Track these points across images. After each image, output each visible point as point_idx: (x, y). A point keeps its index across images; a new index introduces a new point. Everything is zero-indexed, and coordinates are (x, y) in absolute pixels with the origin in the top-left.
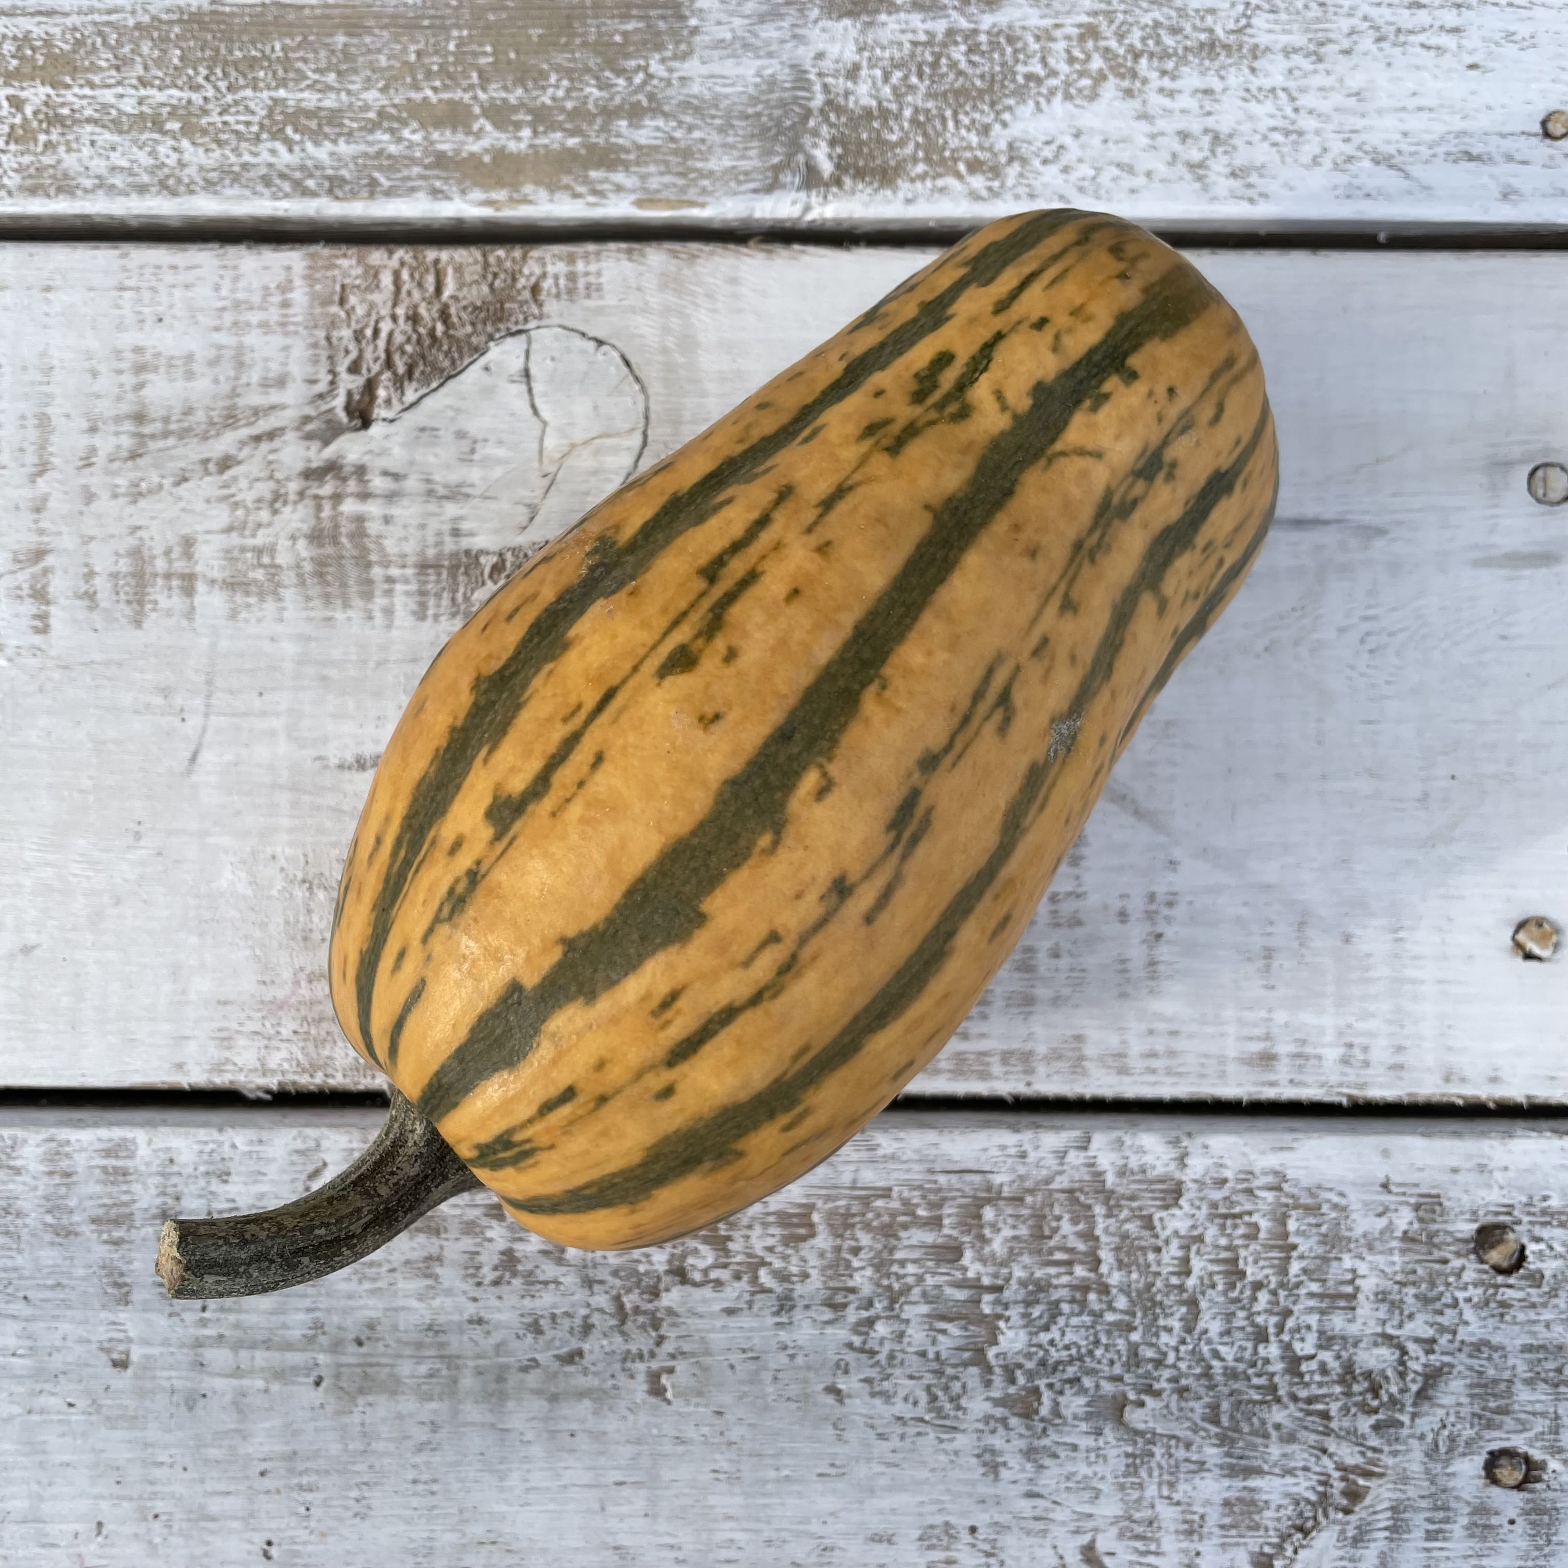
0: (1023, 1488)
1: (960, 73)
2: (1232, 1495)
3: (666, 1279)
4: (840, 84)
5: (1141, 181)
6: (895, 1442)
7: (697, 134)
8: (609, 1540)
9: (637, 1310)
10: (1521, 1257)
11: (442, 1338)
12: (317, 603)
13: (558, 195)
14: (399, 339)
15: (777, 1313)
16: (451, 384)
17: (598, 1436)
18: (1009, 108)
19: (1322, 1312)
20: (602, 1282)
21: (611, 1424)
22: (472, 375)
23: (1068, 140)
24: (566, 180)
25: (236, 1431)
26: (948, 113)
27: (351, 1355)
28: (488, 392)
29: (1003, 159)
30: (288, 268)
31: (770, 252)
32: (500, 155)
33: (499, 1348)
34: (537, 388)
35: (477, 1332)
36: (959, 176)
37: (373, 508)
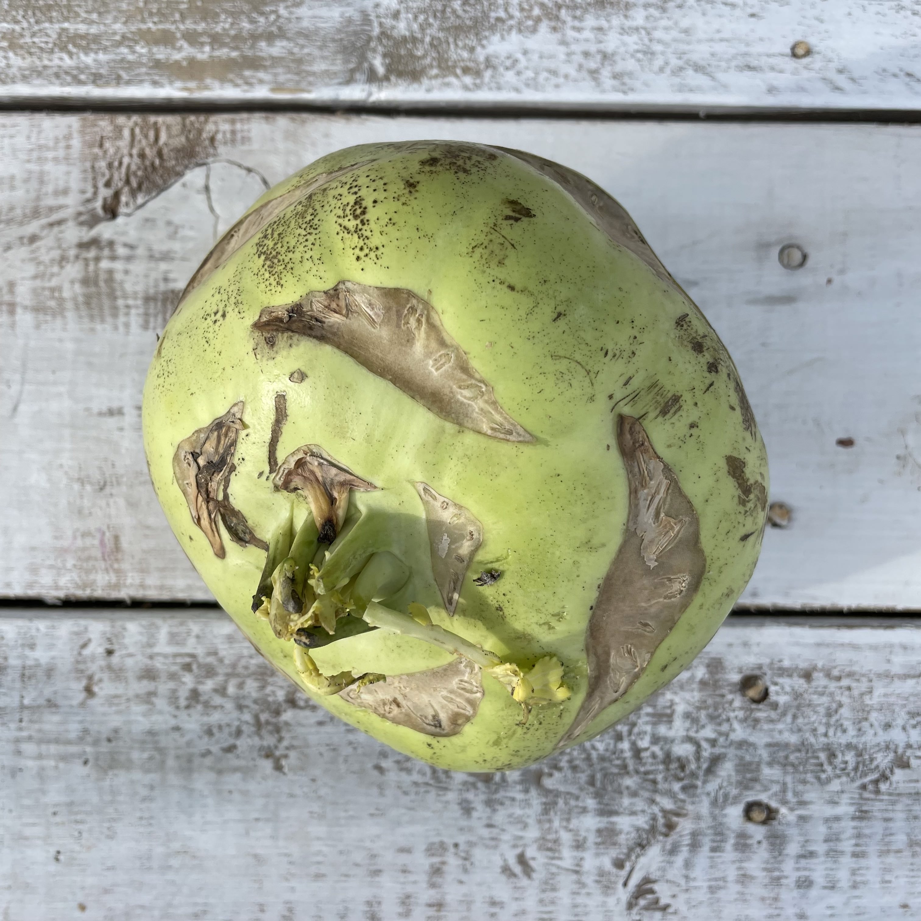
0: (485, 822)
1: (458, 17)
2: (602, 825)
3: (284, 706)
4: (389, 22)
5: (561, 80)
6: (413, 797)
7: (306, 51)
8: (251, 851)
9: (268, 723)
10: (766, 694)
11: (156, 738)
12: (86, 320)
13: (226, 85)
14: (133, 167)
16: (164, 195)
18: (486, 37)
19: (655, 724)
20: (247, 707)
21: (252, 786)
22: (176, 189)
23: (519, 56)
24: (231, 76)
25: (40, 789)
26: (451, 40)
27: (105, 748)
28: (185, 199)
29: (482, 67)
30: (70, 127)
31: (348, 119)
32: (192, 61)
33: (189, 744)
34: (214, 196)
35: (176, 735)
36: (457, 76)
37: (118, 266)
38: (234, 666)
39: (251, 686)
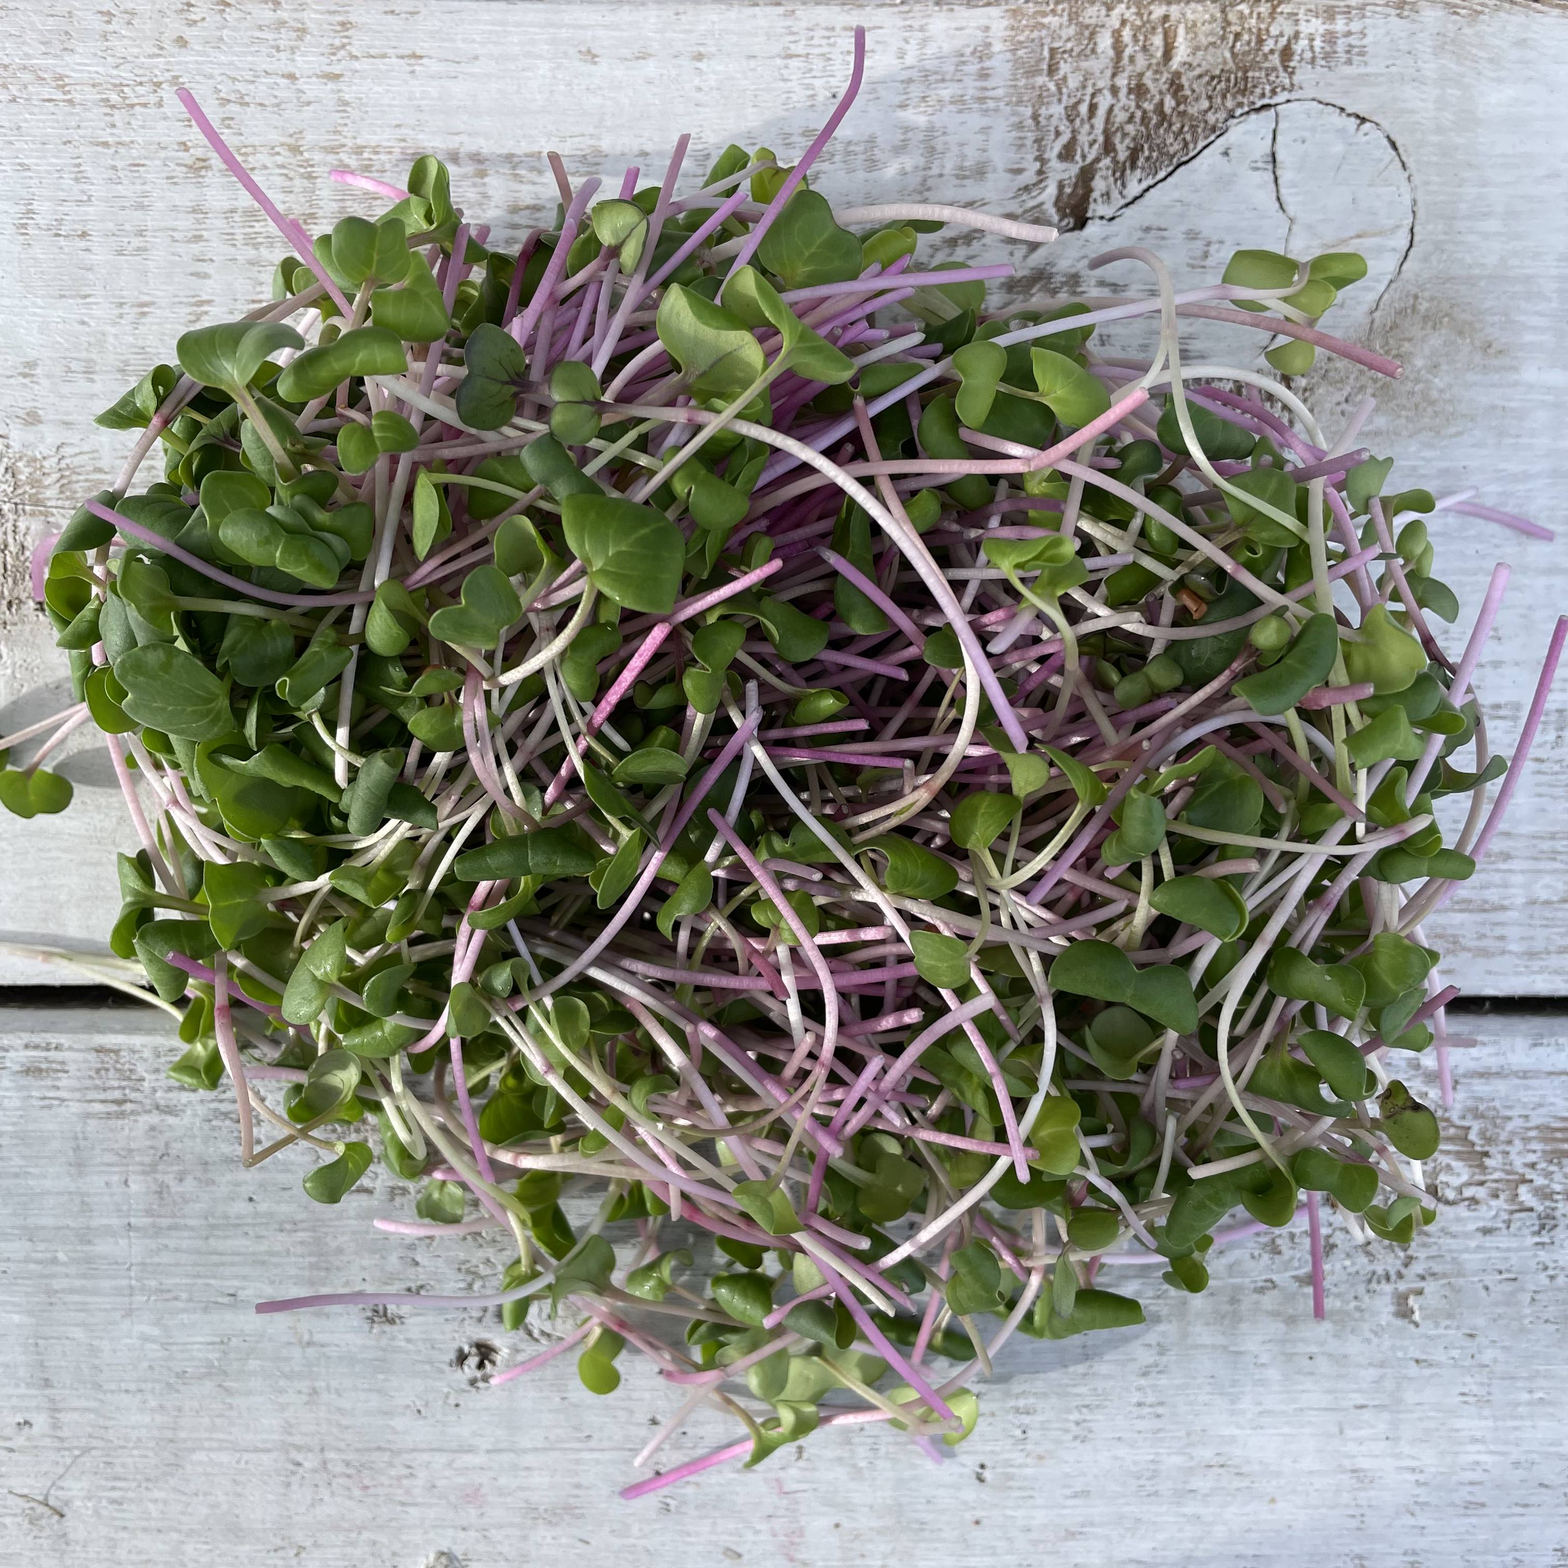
8: (1347, 1463)
14: (1120, 117)
15: (1538, 1233)
16: (1181, 174)
17: (1341, 1360)
21: (1353, 1346)
22: (1209, 160)
28: (1225, 182)
30: (986, 28)
33: (1232, 1269)
34: (1285, 176)
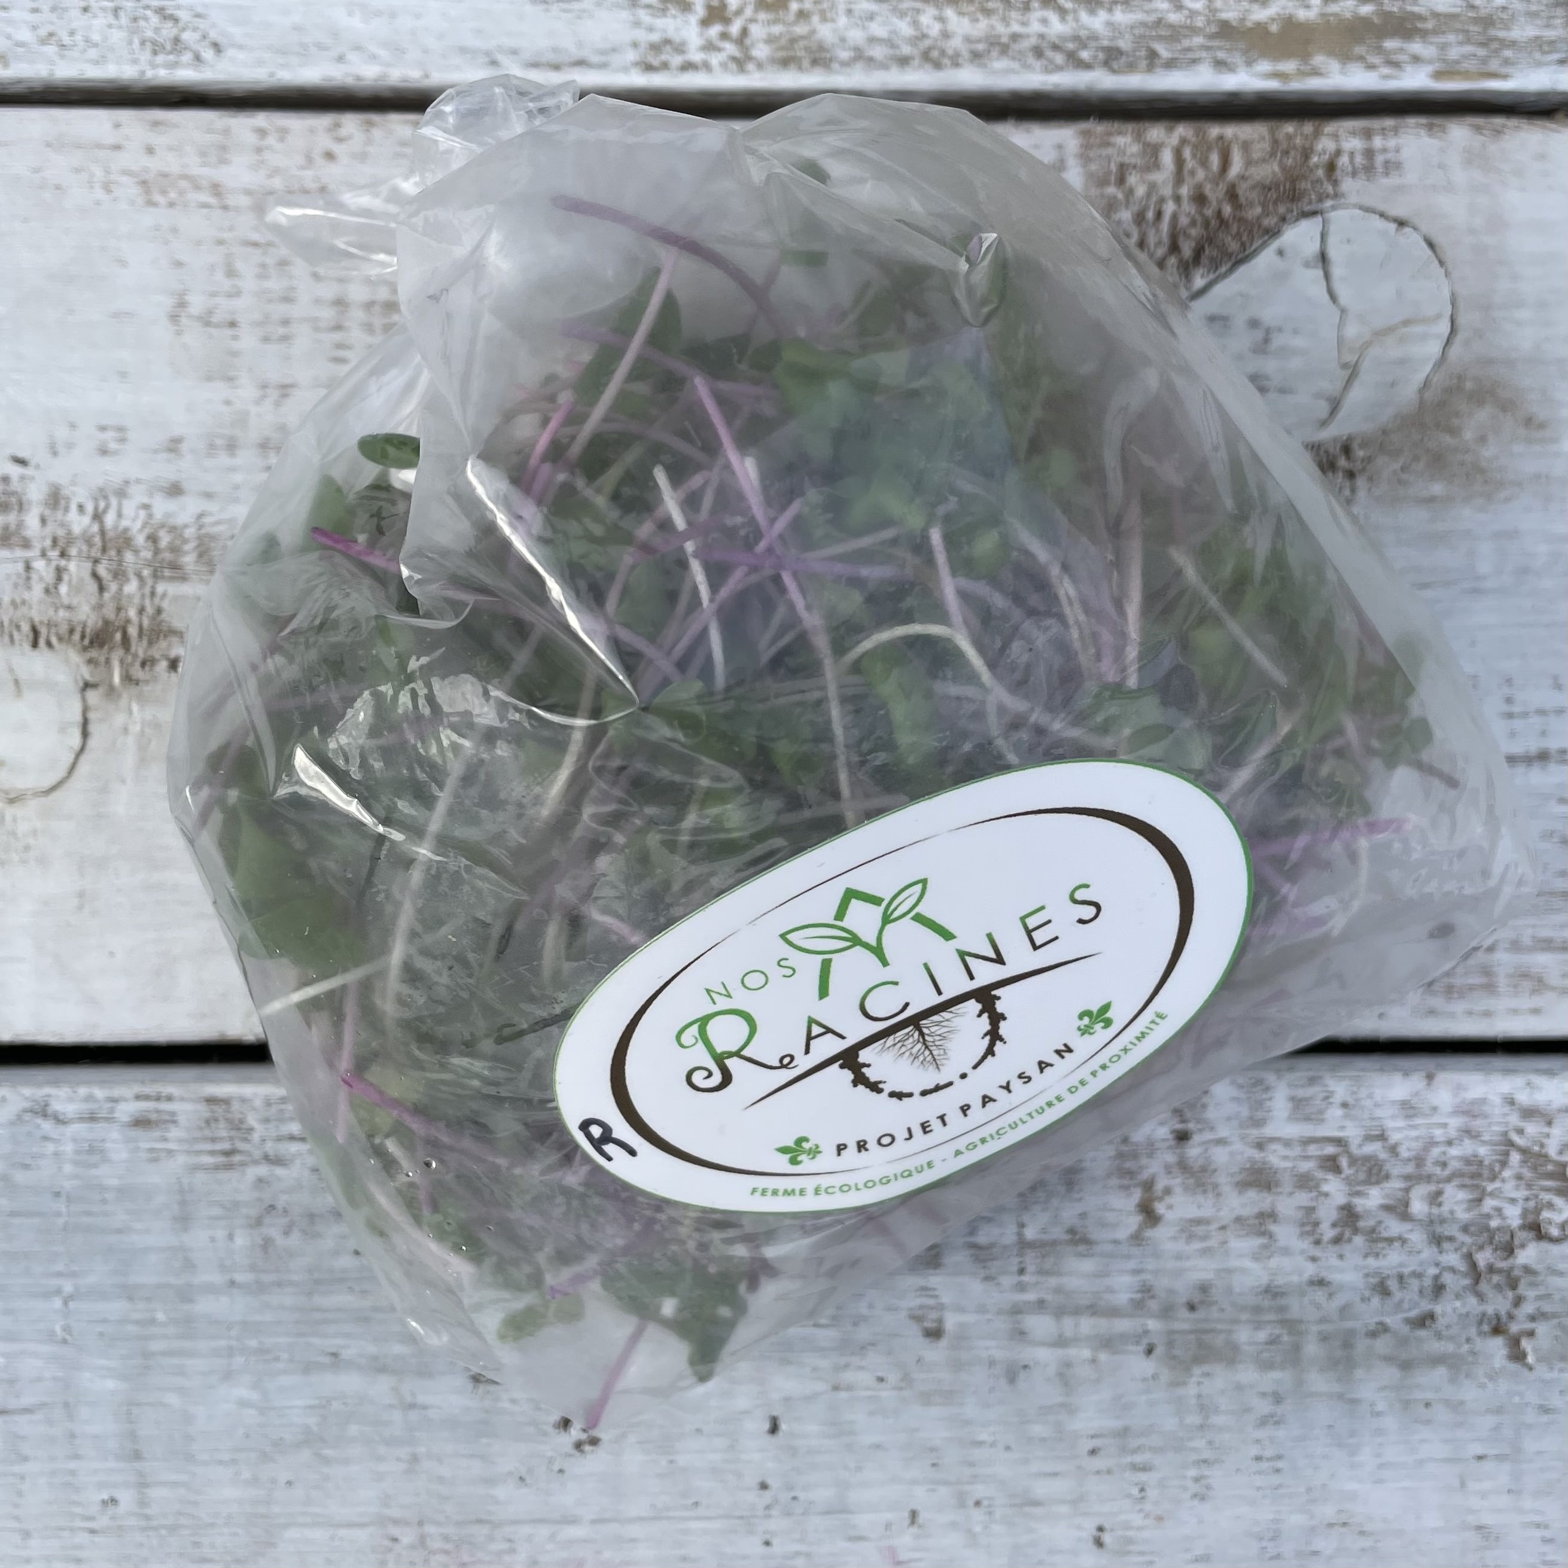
3: (1521, 1236)
8: (1471, 1519)
9: (1491, 1269)
11: (1283, 1302)
13: (1350, 66)
16: (1243, 270)
17: (1456, 1406)
20: (1451, 1239)
21: (1470, 1393)
22: (1265, 259)
24: (1359, 50)
25: (1063, 1405)
28: (1281, 277)
32: (1288, 23)
33: (1344, 1310)
34: (1337, 271)
35: (1320, 1295)
38: (1419, 1160)
39: (1455, 1198)
